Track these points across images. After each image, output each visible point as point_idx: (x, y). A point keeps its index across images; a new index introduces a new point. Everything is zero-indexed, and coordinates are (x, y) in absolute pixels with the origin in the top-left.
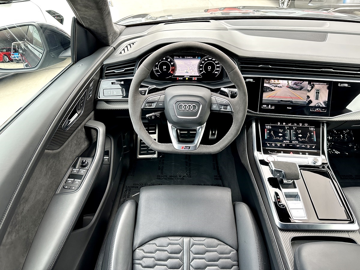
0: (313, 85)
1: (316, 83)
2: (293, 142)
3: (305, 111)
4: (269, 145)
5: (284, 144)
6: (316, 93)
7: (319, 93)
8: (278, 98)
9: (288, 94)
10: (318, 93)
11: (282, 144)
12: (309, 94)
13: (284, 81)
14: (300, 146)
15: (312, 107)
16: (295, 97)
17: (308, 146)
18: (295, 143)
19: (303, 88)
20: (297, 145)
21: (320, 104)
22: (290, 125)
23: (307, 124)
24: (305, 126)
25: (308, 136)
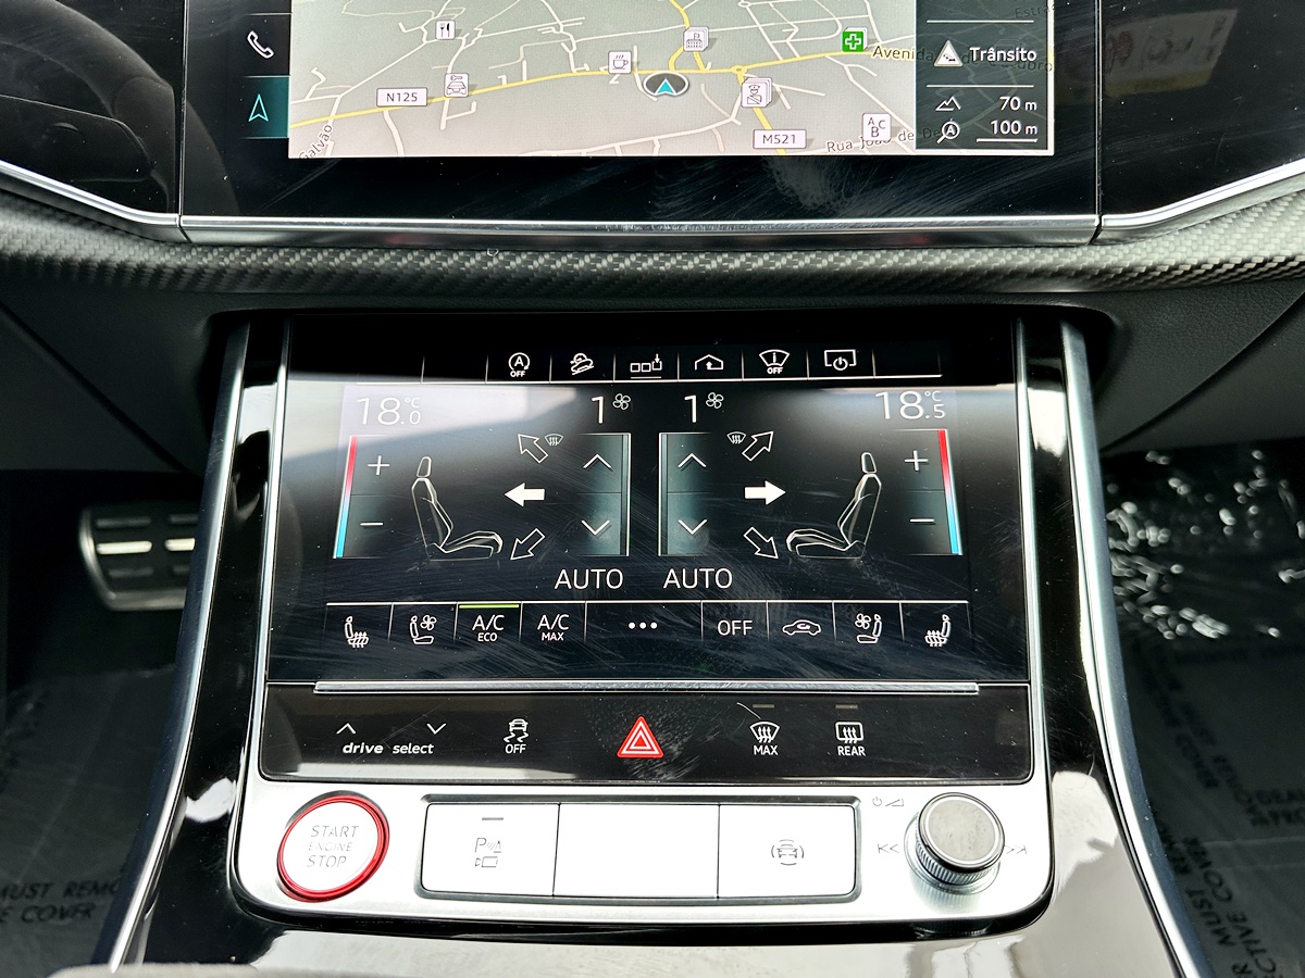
2: (672, 579)
4: (358, 640)
5: (552, 612)
11: (532, 614)
14: (758, 626)
17: (863, 621)
18: (701, 591)
20: (714, 614)
22: (646, 371)
23: (848, 357)
24: (832, 372)
25: (859, 498)
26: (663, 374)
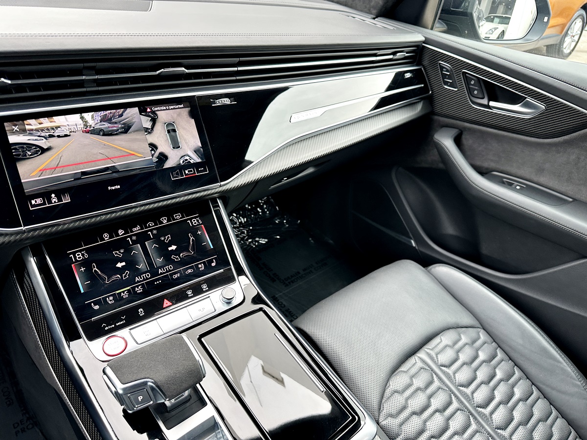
0: (154, 112)
1: (159, 108)
2: (160, 271)
3: (159, 184)
4: (97, 307)
6: (169, 132)
7: (174, 131)
8: (71, 167)
9: (95, 151)
10: (171, 131)
11: (134, 288)
12: (151, 139)
13: (68, 116)
14: (181, 274)
15: (172, 169)
16: (118, 154)
17: (200, 266)
18: (167, 272)
19: (129, 127)
20: (171, 275)
21: (187, 158)
22: (137, 229)
23: (179, 215)
24: (177, 219)
25: (191, 243)
26: (141, 229)
